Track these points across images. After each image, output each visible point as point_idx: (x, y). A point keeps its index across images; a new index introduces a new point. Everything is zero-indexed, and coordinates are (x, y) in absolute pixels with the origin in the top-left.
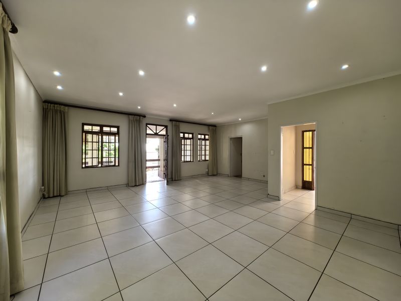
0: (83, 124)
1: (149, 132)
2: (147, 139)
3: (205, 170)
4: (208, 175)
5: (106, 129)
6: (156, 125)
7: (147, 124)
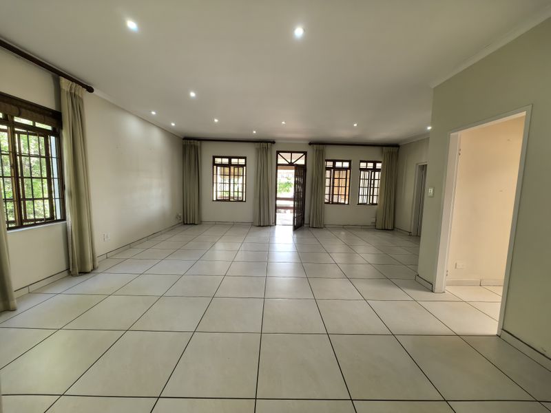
0: (214, 157)
1: (281, 161)
2: (279, 171)
3: (370, 220)
4: (375, 227)
5: (234, 161)
6: (291, 152)
7: (278, 152)
